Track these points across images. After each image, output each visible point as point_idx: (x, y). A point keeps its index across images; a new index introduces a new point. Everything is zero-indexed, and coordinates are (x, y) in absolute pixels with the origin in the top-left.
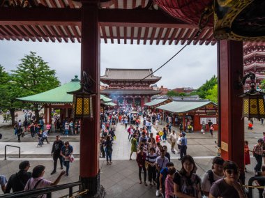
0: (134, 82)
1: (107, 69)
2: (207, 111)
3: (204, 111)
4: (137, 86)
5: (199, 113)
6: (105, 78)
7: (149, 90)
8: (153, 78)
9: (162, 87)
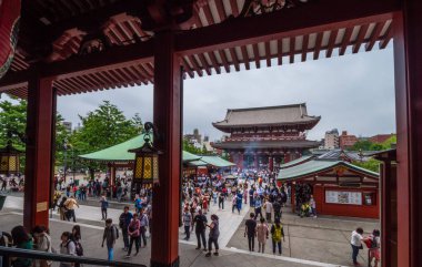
0: (271, 128)
1: (229, 111)
2: (340, 179)
3: (334, 179)
4: (277, 135)
5: (323, 182)
6: (225, 124)
7: (299, 140)
8: (306, 119)
9: (345, 133)
